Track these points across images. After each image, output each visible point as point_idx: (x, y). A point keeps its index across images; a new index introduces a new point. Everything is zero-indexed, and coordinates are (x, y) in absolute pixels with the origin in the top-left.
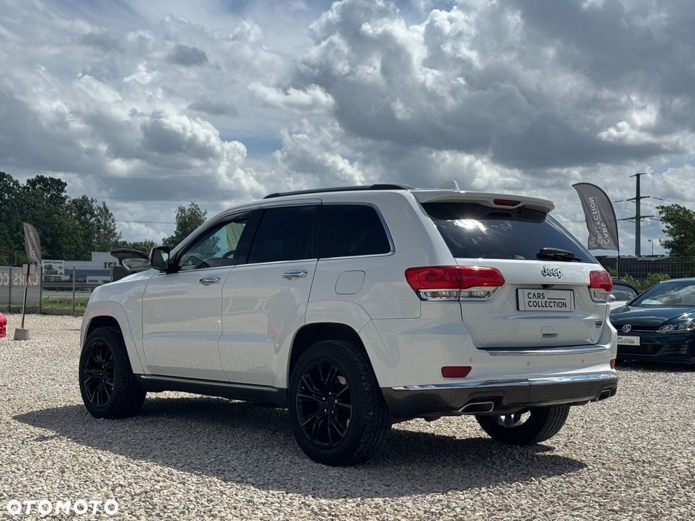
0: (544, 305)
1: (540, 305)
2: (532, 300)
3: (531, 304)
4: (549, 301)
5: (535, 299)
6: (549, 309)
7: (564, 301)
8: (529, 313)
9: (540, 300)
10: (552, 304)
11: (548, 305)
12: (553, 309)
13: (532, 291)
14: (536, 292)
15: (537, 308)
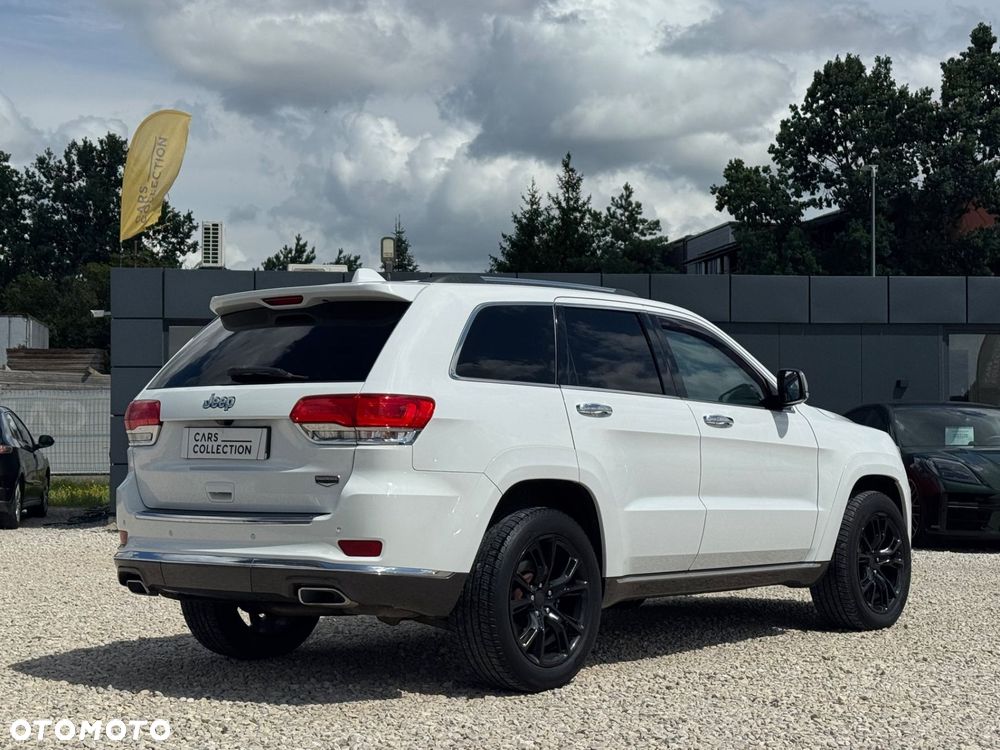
0: (215, 450)
1: (210, 450)
2: (199, 444)
3: (197, 449)
4: (223, 444)
5: (203, 442)
6: (222, 456)
7: (248, 444)
8: (194, 461)
9: (210, 444)
10: (228, 449)
11: (220, 450)
12: (228, 456)
13: (202, 431)
14: (206, 431)
15: (205, 455)
